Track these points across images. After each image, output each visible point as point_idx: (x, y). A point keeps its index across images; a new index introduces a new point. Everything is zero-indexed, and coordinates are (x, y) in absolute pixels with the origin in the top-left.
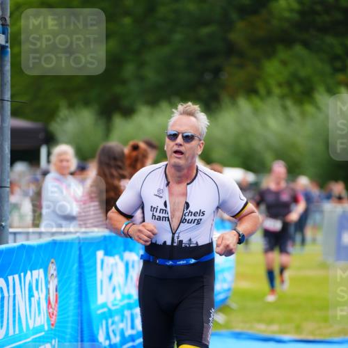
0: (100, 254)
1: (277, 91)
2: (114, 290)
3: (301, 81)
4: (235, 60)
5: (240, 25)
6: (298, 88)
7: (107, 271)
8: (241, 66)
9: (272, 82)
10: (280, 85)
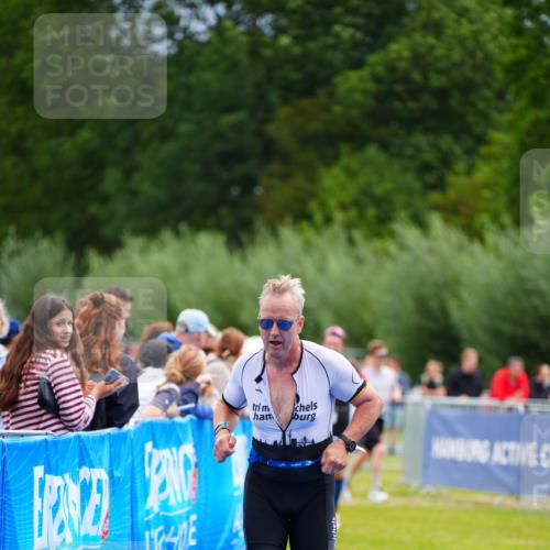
0: (39, 471)
1: (339, 216)
2: (61, 529)
3: (378, 202)
4: (276, 167)
5: (283, 112)
6: (371, 212)
7: (50, 498)
8: (285, 177)
9: (332, 203)
10: (344, 207)
